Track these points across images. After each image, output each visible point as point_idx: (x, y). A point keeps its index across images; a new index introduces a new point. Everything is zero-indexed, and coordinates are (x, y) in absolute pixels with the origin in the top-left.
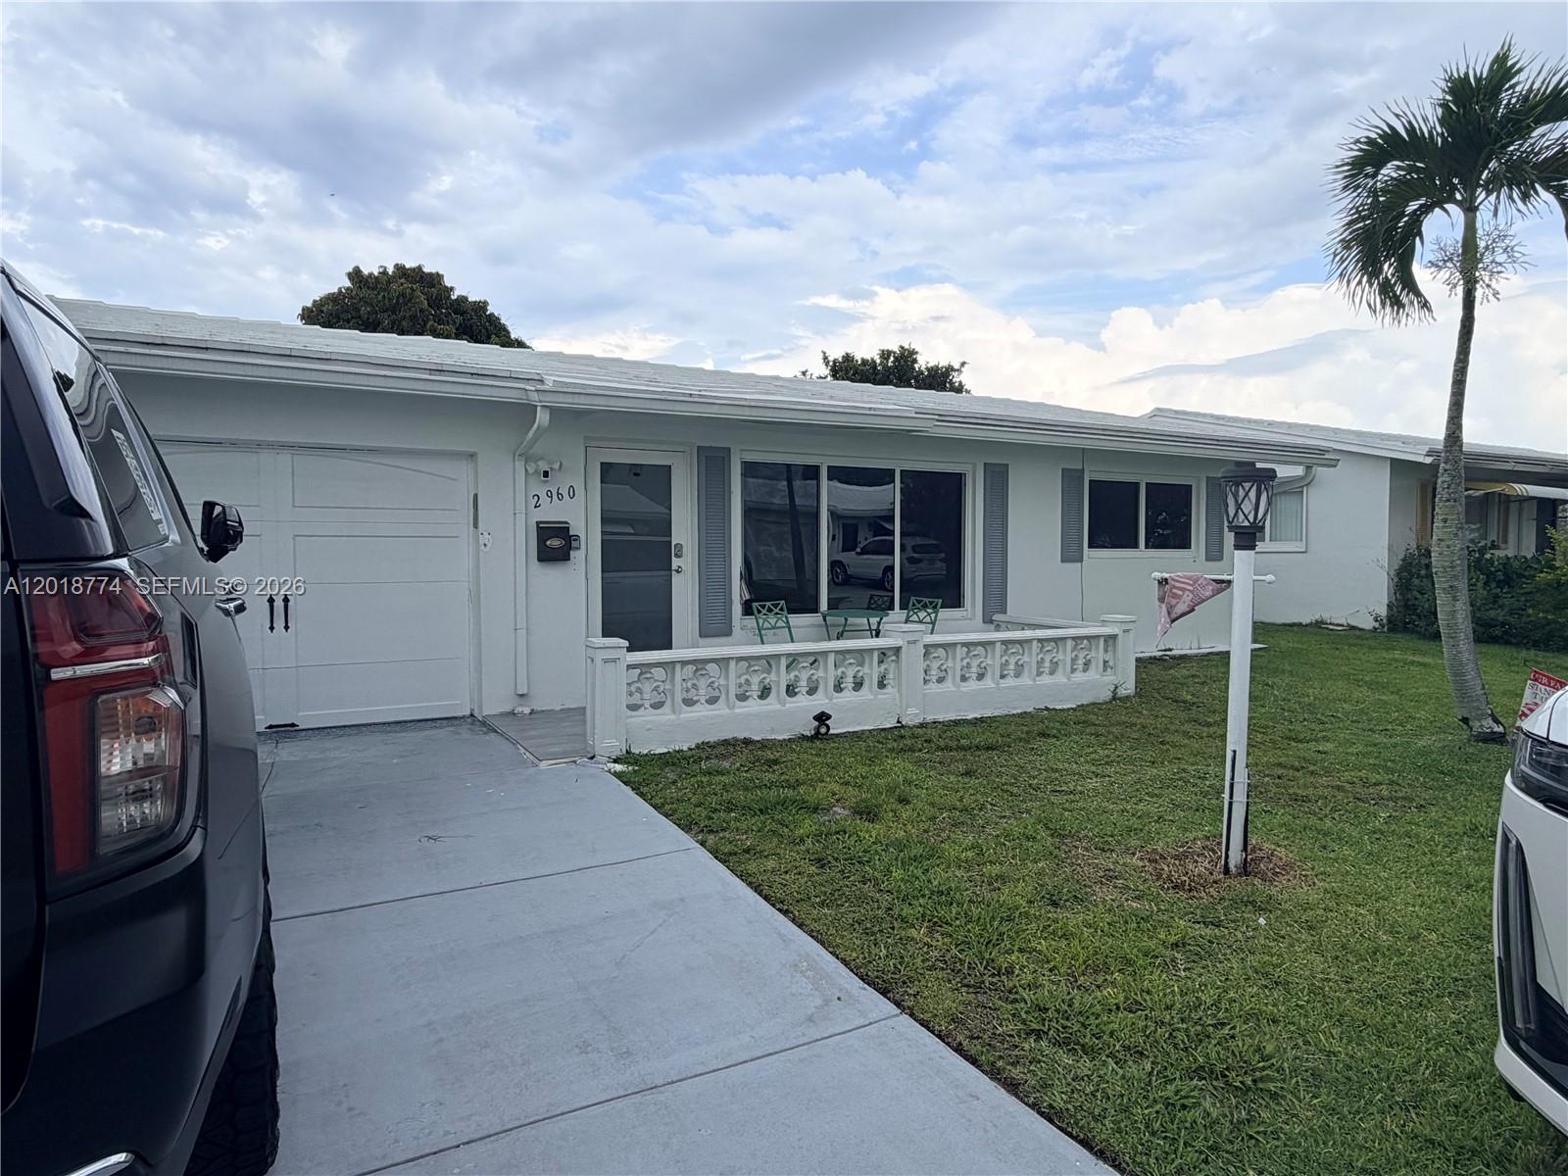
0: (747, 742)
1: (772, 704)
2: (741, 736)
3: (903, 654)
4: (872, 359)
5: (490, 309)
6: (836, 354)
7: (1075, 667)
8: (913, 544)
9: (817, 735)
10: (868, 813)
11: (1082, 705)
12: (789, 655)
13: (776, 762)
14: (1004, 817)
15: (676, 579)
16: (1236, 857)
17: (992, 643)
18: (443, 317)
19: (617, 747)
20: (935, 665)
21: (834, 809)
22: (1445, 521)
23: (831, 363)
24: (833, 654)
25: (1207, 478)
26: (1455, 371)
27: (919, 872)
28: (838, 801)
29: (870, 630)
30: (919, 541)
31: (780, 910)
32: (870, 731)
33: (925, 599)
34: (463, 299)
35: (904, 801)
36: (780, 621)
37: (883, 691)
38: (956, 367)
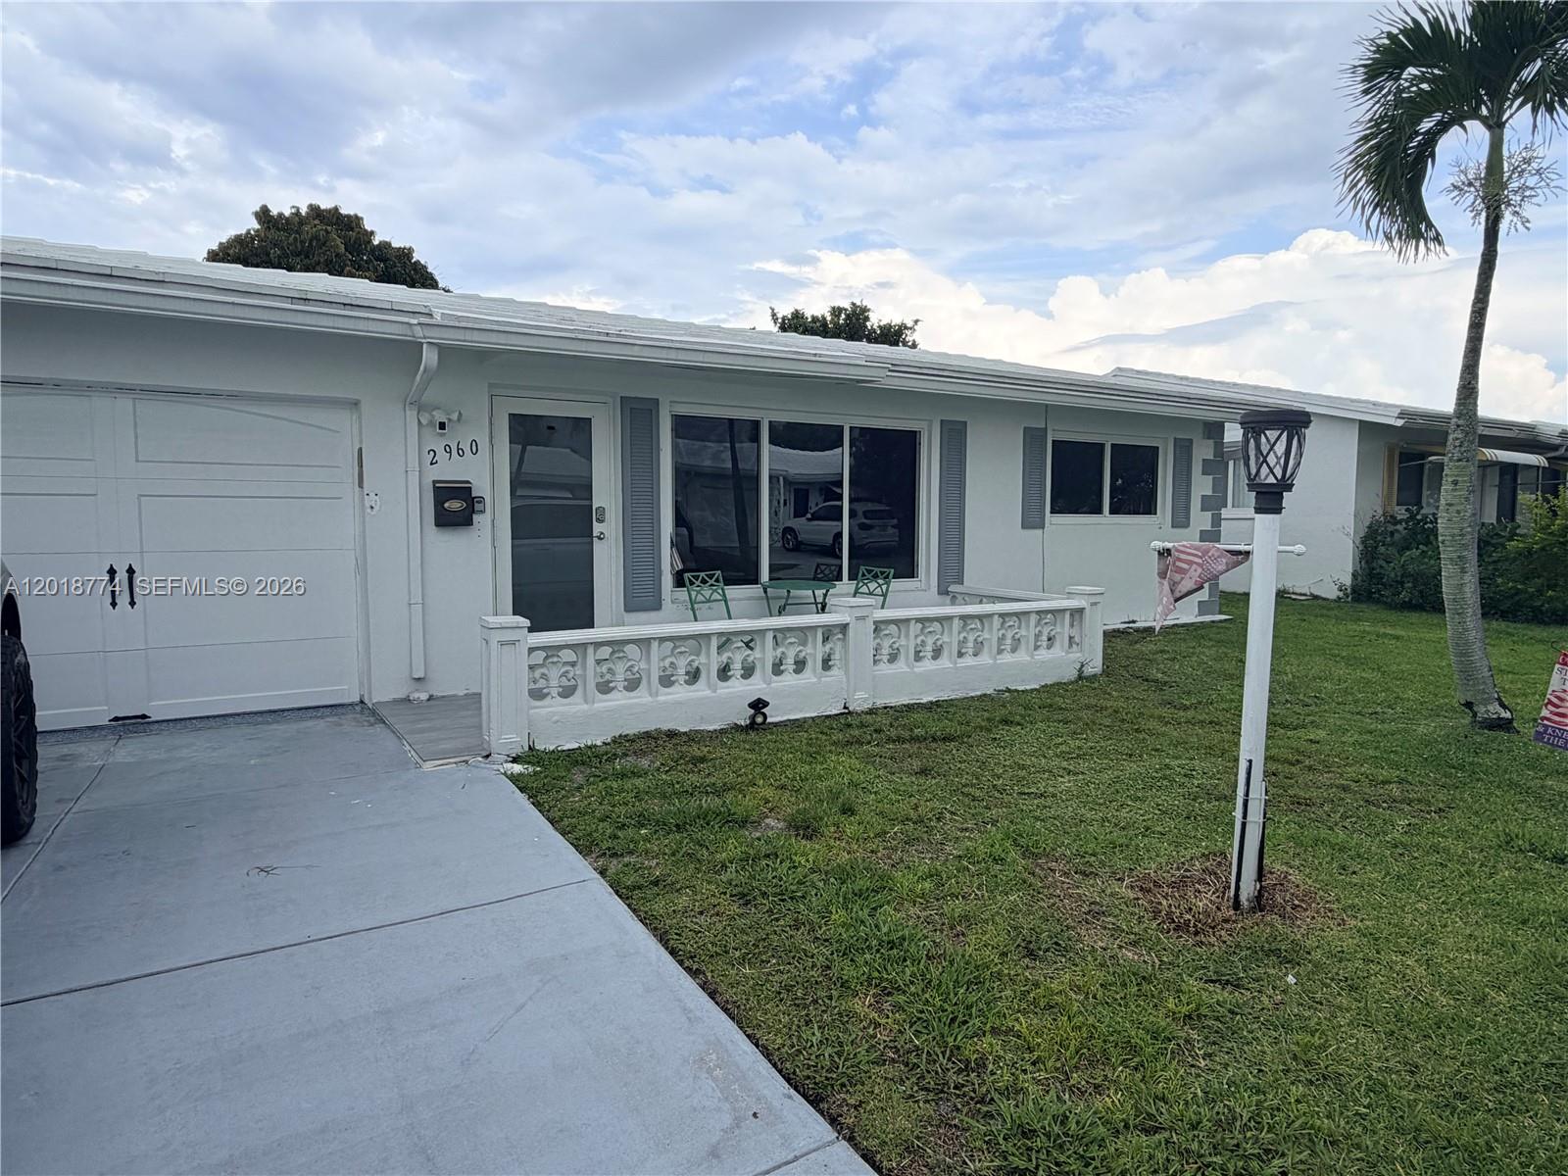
0: (672, 734)
1: (701, 690)
2: (665, 727)
3: (851, 632)
4: (823, 316)
5: (416, 257)
6: (785, 311)
7: (1039, 643)
8: (865, 509)
9: (752, 725)
10: (805, 828)
11: (1046, 686)
12: (720, 634)
13: (703, 760)
14: (966, 830)
15: (597, 546)
16: (1248, 888)
17: (949, 618)
18: (363, 263)
19: (517, 742)
20: (886, 643)
21: (767, 821)
22: (1455, 483)
23: (780, 320)
24: (771, 632)
25: (1175, 439)
26: (1473, 312)
27: (864, 914)
28: (771, 810)
29: (816, 603)
30: (870, 506)
31: (688, 970)
32: (813, 718)
33: (876, 569)
34: (386, 245)
35: (848, 810)
36: (715, 594)
37: (827, 673)
38: (909, 325)
